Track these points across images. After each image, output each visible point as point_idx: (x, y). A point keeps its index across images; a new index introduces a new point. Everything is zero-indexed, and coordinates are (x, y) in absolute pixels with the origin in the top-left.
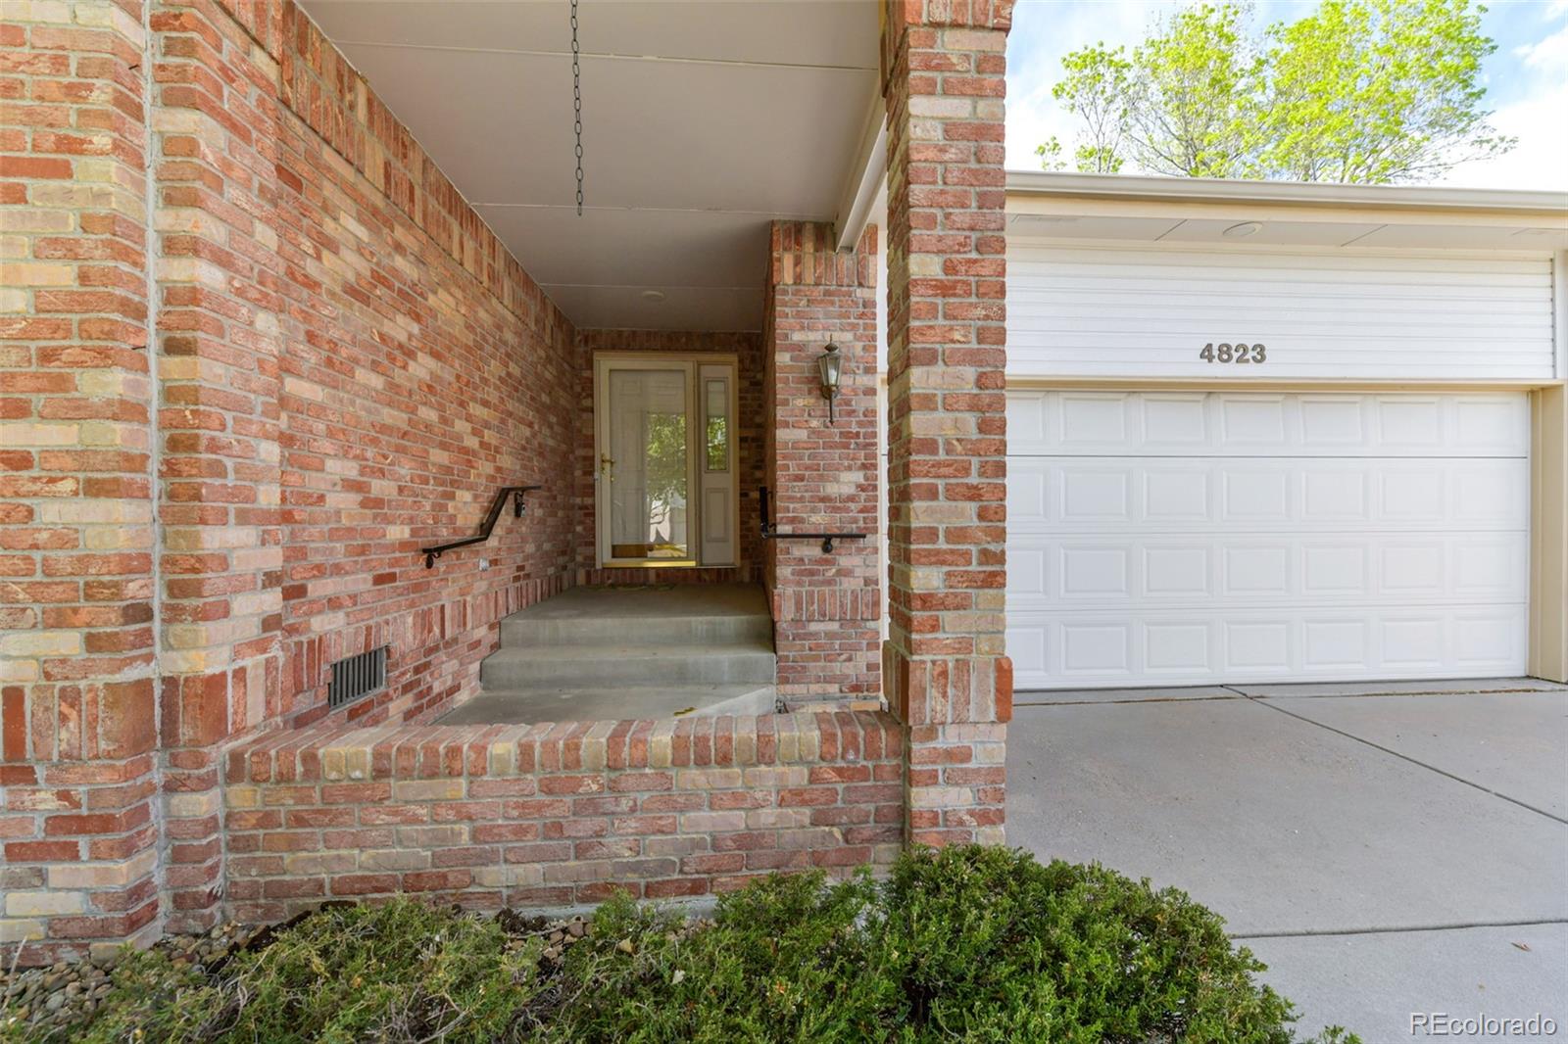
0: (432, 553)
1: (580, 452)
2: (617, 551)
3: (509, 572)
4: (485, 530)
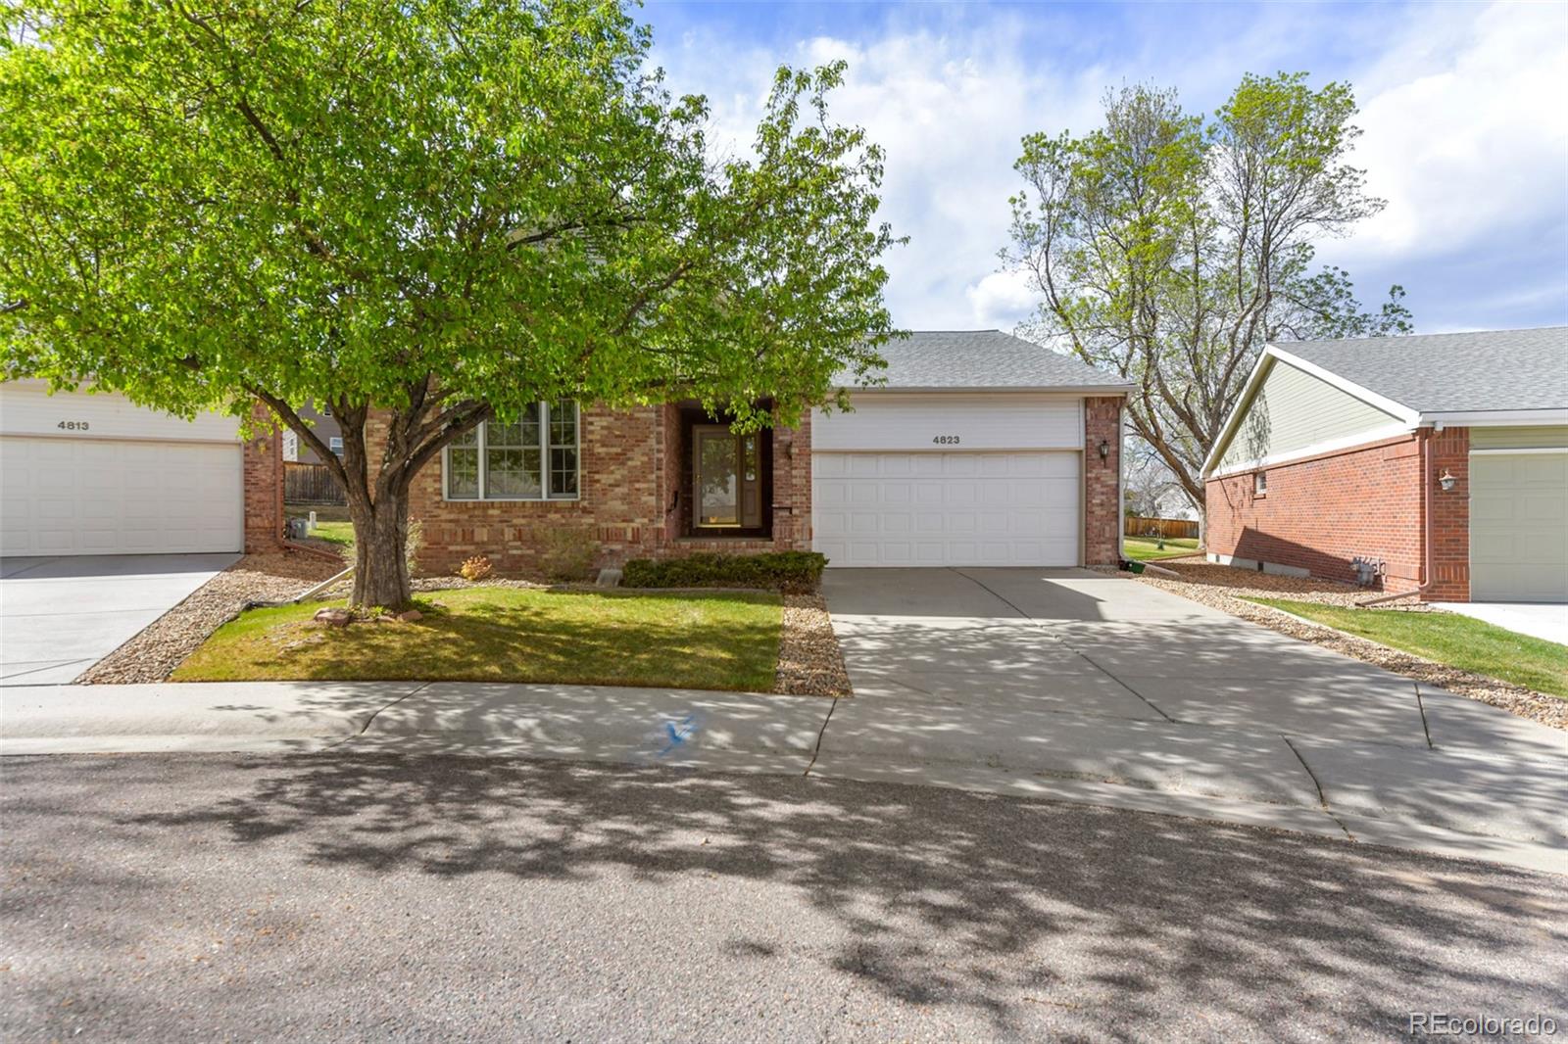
1: (687, 473)
4: (674, 507)
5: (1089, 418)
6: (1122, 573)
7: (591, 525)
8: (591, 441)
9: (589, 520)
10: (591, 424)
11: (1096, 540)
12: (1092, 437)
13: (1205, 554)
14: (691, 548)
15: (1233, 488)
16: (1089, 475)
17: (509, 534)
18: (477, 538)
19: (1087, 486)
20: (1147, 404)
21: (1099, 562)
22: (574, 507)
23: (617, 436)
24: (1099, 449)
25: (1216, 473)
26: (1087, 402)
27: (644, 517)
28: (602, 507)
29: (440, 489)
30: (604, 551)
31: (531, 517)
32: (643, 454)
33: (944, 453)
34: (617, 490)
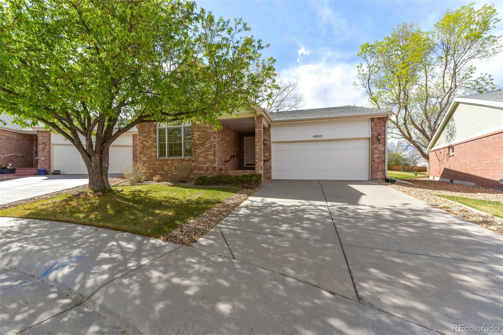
0: (226, 162)
1: (242, 151)
2: (247, 165)
3: (232, 165)
4: (230, 160)
5: (373, 126)
6: (386, 183)
7: (195, 165)
8: (194, 139)
9: (194, 164)
10: (195, 134)
11: (375, 171)
12: (374, 133)
13: (429, 177)
14: (224, 172)
15: (440, 154)
16: (373, 147)
17: (173, 168)
18: (165, 170)
19: (372, 151)
20: (406, 128)
21: (377, 179)
22: (190, 160)
23: (202, 138)
24: (377, 137)
25: (433, 149)
26: (372, 120)
27: (210, 163)
28: (198, 160)
29: (156, 155)
30: (198, 174)
31: (179, 163)
32: (209, 143)
33: (317, 141)
34: (202, 154)
